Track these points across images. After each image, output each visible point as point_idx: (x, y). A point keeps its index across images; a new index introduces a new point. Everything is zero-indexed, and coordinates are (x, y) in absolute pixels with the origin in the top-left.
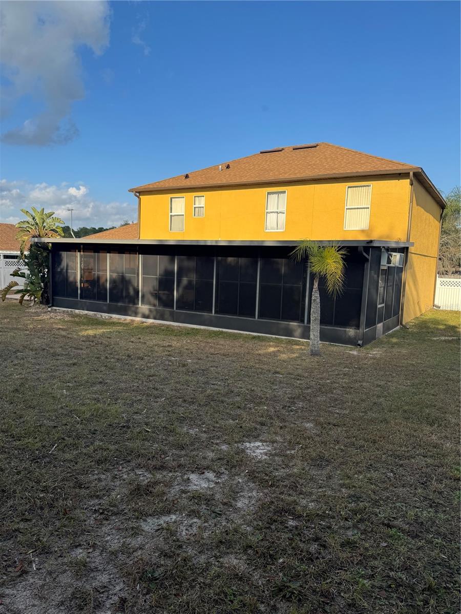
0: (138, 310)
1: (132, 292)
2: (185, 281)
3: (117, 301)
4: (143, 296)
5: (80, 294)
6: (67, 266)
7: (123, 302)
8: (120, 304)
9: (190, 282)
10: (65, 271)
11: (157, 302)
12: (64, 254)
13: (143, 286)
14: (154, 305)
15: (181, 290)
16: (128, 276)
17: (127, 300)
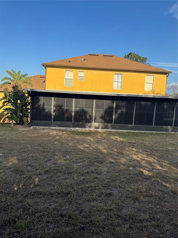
0: (92, 125)
1: (88, 117)
2: (119, 111)
3: (79, 121)
4: (95, 119)
5: (53, 119)
6: (44, 104)
7: (82, 122)
8: (80, 123)
9: (122, 112)
10: (41, 106)
11: (103, 121)
12: (42, 98)
13: (95, 114)
14: (102, 123)
15: (117, 115)
16: (86, 109)
17: (85, 121)
